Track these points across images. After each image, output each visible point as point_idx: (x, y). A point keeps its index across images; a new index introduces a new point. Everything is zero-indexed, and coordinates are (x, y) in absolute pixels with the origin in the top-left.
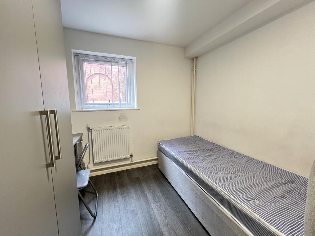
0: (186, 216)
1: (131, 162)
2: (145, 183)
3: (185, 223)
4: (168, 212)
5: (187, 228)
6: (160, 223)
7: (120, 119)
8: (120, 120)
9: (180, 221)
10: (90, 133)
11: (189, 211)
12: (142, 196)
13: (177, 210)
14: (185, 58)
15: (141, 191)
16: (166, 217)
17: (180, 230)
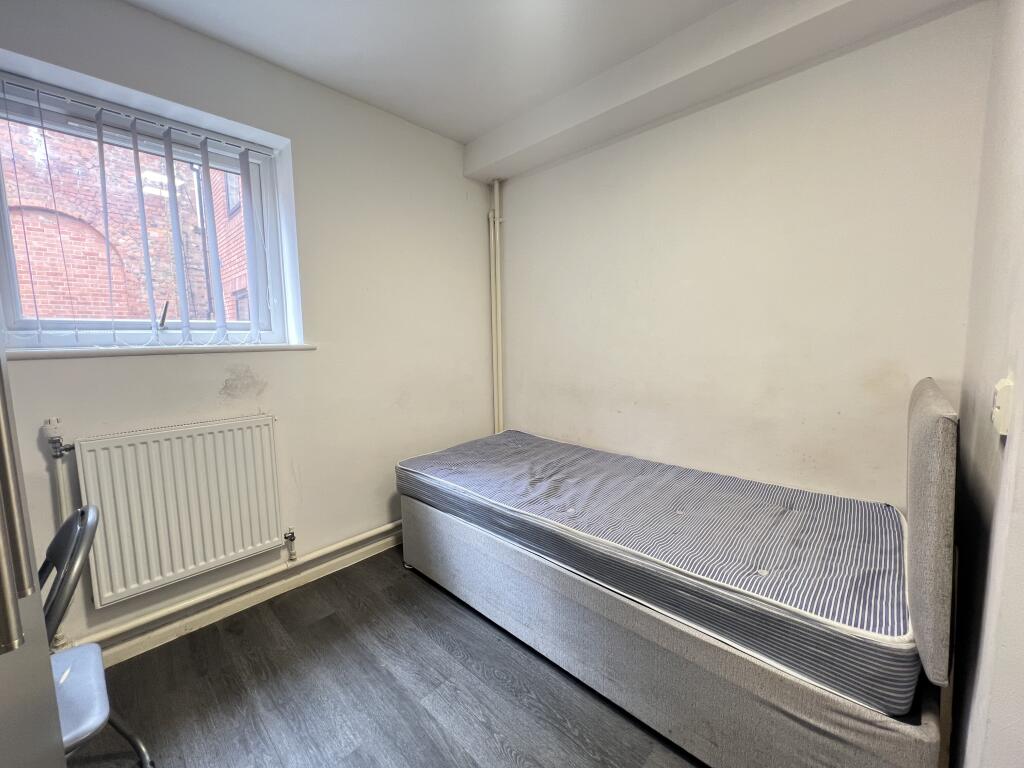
0: (551, 694)
1: (291, 565)
2: (366, 628)
3: (556, 719)
4: (488, 702)
5: (569, 731)
6: (475, 757)
7: (229, 389)
8: (229, 395)
9: (540, 718)
10: (62, 468)
11: (554, 675)
12: (371, 681)
13: (516, 685)
14: (467, 177)
15: (360, 664)
16: (488, 726)
17: (551, 750)
